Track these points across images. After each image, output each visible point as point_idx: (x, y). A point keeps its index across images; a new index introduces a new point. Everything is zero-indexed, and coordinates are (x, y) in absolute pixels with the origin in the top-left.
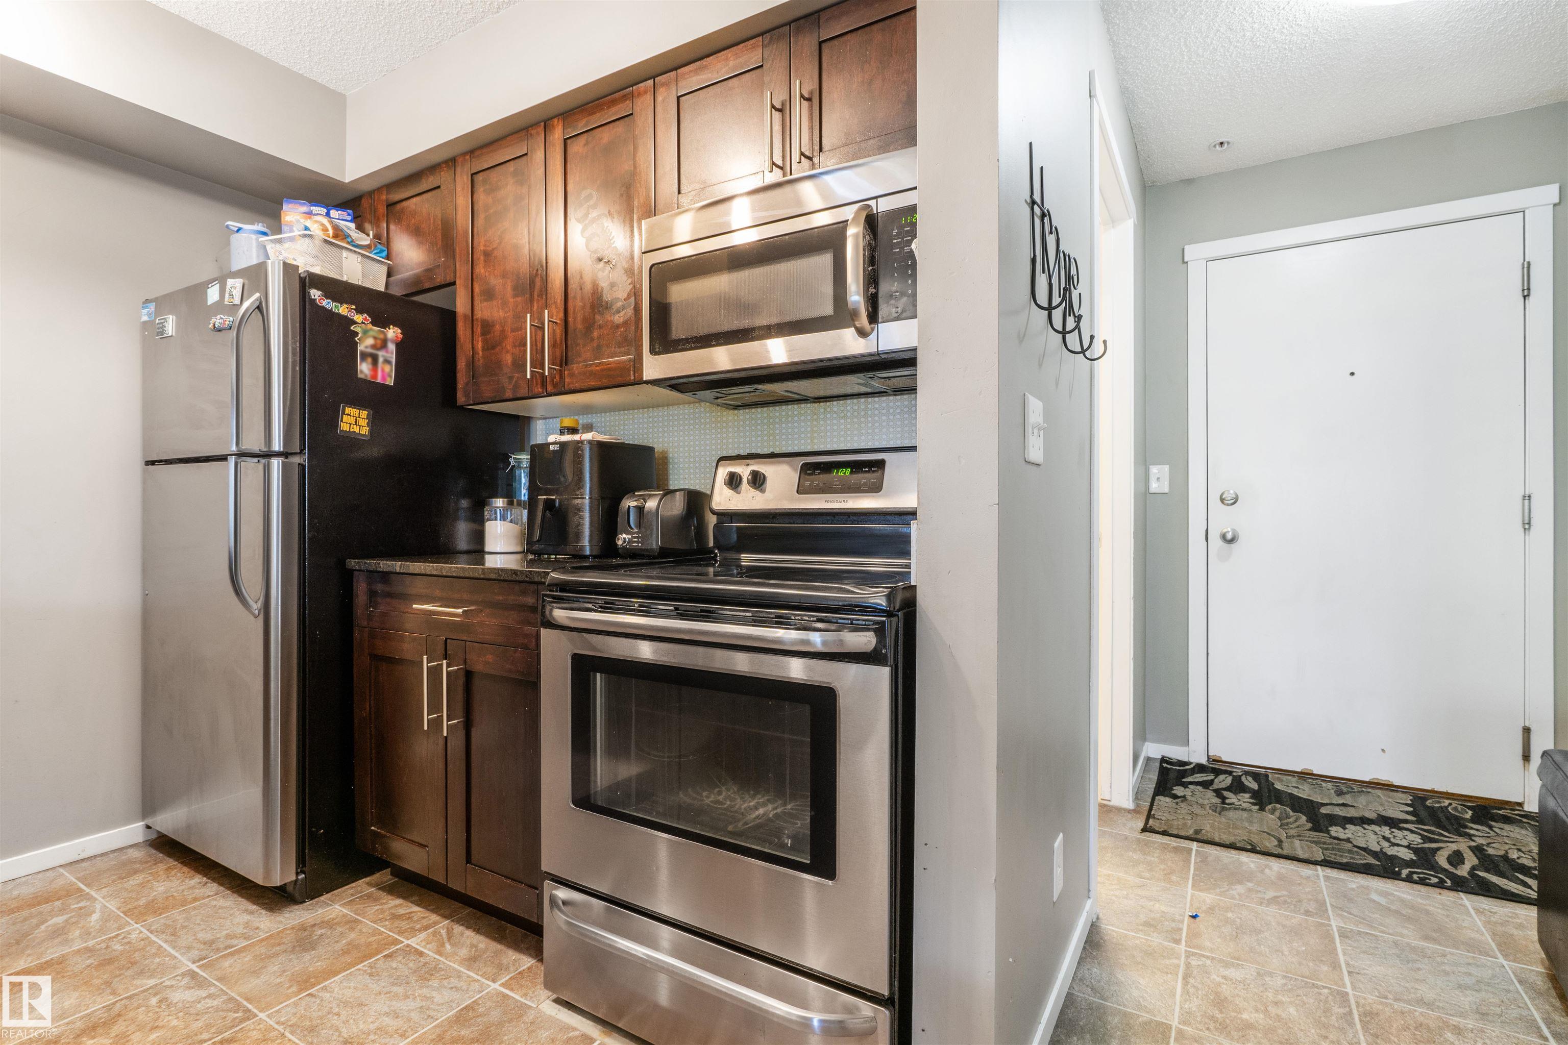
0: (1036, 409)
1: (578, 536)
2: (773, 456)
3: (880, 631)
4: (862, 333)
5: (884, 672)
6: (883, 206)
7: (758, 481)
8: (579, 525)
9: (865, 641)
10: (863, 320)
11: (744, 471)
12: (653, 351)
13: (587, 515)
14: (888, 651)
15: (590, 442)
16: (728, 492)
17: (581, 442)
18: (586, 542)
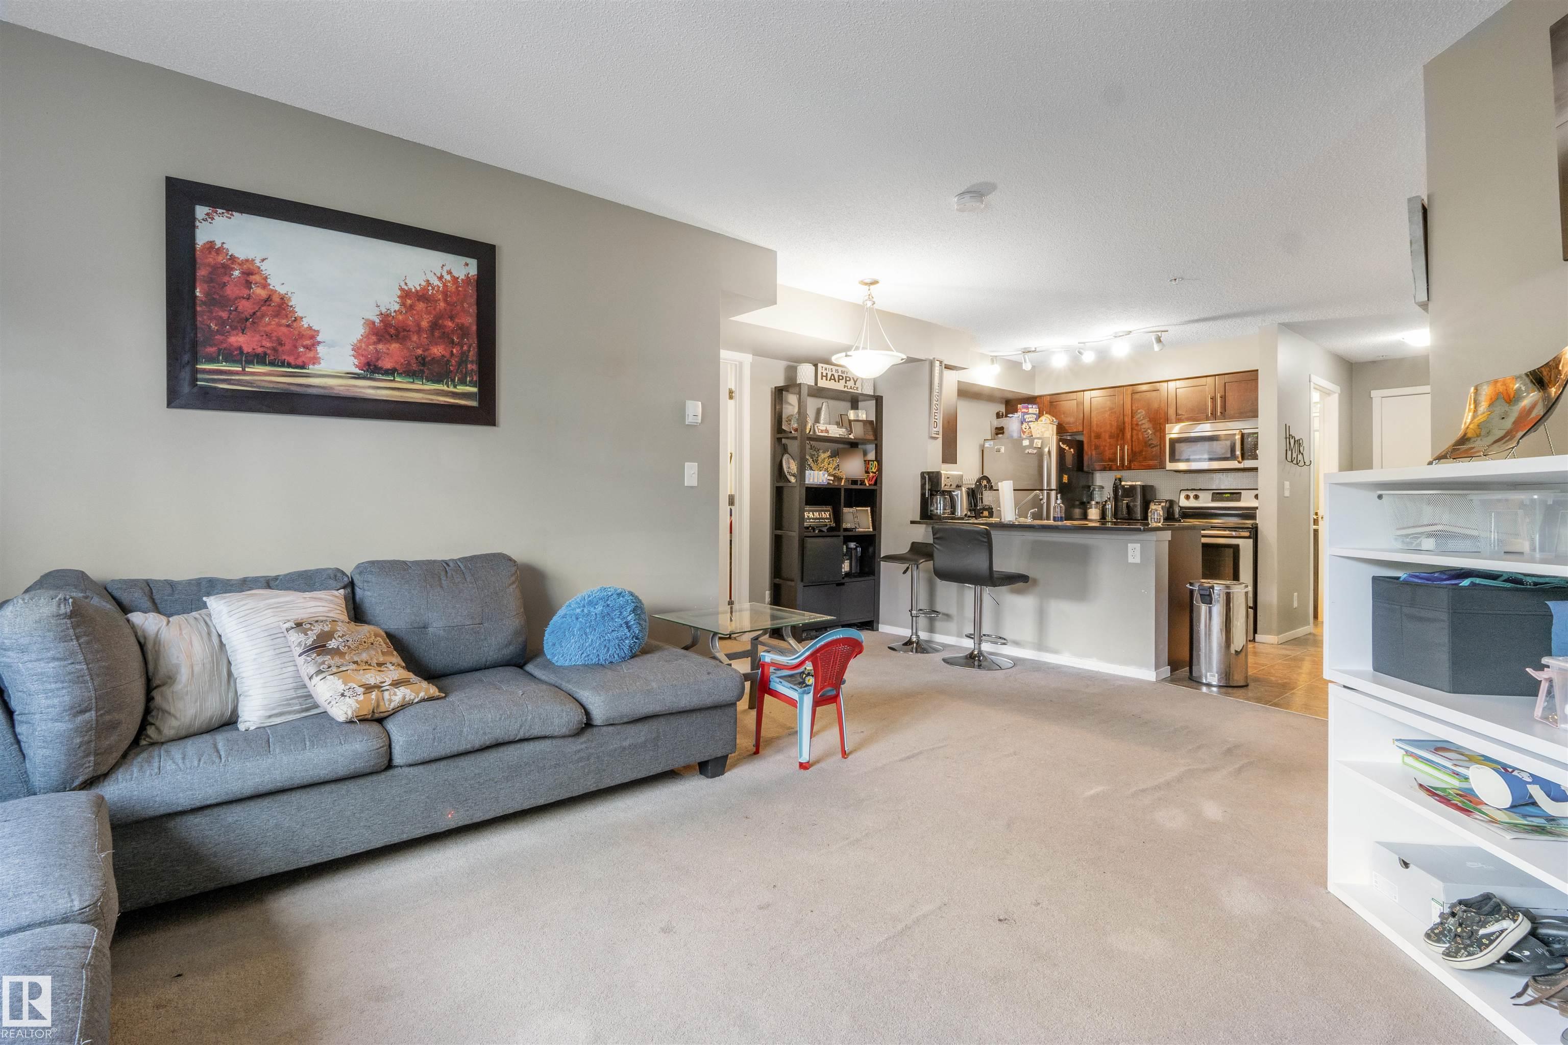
0: (1287, 484)
1: (1135, 513)
2: (1200, 490)
3: (1250, 532)
4: (1239, 462)
5: (1252, 540)
6: (1245, 431)
7: (1196, 497)
8: (1137, 510)
9: (1247, 534)
10: (1240, 459)
11: (1192, 494)
12: (1170, 462)
13: (1139, 507)
14: (1252, 536)
15: (1140, 485)
16: (1186, 501)
17: (1136, 485)
18: (1139, 515)
